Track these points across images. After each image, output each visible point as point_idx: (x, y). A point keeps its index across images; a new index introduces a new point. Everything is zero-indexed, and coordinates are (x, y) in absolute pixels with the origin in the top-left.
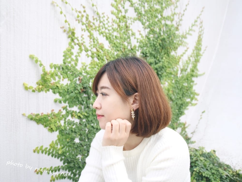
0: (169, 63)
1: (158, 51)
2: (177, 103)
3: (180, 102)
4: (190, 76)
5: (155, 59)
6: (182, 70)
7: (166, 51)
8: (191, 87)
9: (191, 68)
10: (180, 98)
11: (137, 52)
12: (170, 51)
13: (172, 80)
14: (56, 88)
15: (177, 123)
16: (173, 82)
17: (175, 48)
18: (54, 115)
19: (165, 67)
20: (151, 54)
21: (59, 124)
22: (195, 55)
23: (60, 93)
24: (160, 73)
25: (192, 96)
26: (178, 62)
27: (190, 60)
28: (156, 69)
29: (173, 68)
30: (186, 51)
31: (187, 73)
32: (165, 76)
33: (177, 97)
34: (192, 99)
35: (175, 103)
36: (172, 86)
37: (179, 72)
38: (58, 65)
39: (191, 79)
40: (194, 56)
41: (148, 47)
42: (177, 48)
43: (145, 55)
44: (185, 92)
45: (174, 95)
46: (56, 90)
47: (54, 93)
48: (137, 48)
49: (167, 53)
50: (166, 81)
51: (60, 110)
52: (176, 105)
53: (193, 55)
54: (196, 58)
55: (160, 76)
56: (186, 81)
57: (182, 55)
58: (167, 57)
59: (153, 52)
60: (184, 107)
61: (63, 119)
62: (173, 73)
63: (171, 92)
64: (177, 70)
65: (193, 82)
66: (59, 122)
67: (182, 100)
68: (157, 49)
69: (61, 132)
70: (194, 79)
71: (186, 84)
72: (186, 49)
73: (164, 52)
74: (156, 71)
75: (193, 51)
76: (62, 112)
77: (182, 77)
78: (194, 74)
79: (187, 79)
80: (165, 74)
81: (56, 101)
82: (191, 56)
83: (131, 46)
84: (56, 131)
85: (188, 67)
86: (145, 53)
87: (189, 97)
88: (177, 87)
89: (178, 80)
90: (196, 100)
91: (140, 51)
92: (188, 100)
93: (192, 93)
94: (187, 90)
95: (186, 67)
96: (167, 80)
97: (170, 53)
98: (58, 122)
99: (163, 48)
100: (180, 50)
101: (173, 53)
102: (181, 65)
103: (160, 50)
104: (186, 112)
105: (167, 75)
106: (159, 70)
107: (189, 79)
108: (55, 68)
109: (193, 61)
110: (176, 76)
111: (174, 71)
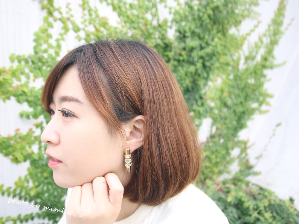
0: (225, 47)
1: (206, 26)
2: (234, 112)
3: (240, 109)
4: (259, 67)
5: (201, 42)
6: (247, 59)
7: (221, 27)
8: (261, 85)
9: (263, 54)
10: (241, 103)
11: (169, 30)
12: (228, 27)
13: (229, 75)
14: (21, 95)
15: (234, 141)
16: (231, 77)
17: (236, 21)
18: (20, 138)
19: (219, 54)
20: (193, 33)
21: (29, 151)
22: (272, 32)
23: (29, 102)
24: (208, 64)
25: (261, 99)
26: (242, 45)
27: (261, 41)
28: (202, 57)
29: (231, 56)
30: (256, 26)
31: (255, 62)
32: (218, 68)
33: (235, 101)
34: (261, 104)
35: (232, 110)
36: (229, 85)
37: (242, 61)
38: (24, 56)
39: (262, 72)
40: (269, 35)
41: (188, 21)
42: (240, 22)
43: (182, 36)
44: (249, 94)
45: (231, 98)
46: (22, 98)
47: (19, 101)
48: (169, 24)
49: (223, 32)
50: (218, 75)
51: (31, 130)
52: (233, 114)
53: (267, 34)
54: (273, 38)
55: (208, 69)
56: (254, 75)
57: (248, 34)
58: (222, 37)
59: (198, 31)
60: (246, 117)
61: (37, 143)
62: (232, 63)
63: (225, 94)
64: (239, 59)
65: (264, 76)
66: (30, 147)
67: (243, 106)
68: (204, 24)
69: (34, 163)
70: (266, 72)
71: (252, 81)
72: (255, 22)
73: (217, 29)
74: (201, 61)
75: (269, 26)
76: (34, 132)
77: (247, 69)
78: (268, 64)
79: (255, 73)
80: (217, 65)
81: (21, 115)
82: (265, 35)
83: (158, 20)
84: (25, 160)
85: (257, 53)
86: (182, 31)
87: (257, 100)
88: (238, 86)
89: (239, 74)
90: (268, 104)
91: (174, 28)
92: (255, 105)
93: (261, 94)
94: (254, 90)
95: (254, 54)
96: (221, 74)
97: (227, 30)
98: (27, 148)
99: (215, 23)
100: (246, 26)
101: (232, 31)
102: (245, 50)
103: (209, 26)
104: (249, 123)
105: (221, 67)
106: (207, 58)
107: (258, 72)
108: (19, 61)
109: (267, 44)
110: (236, 67)
111: (233, 60)
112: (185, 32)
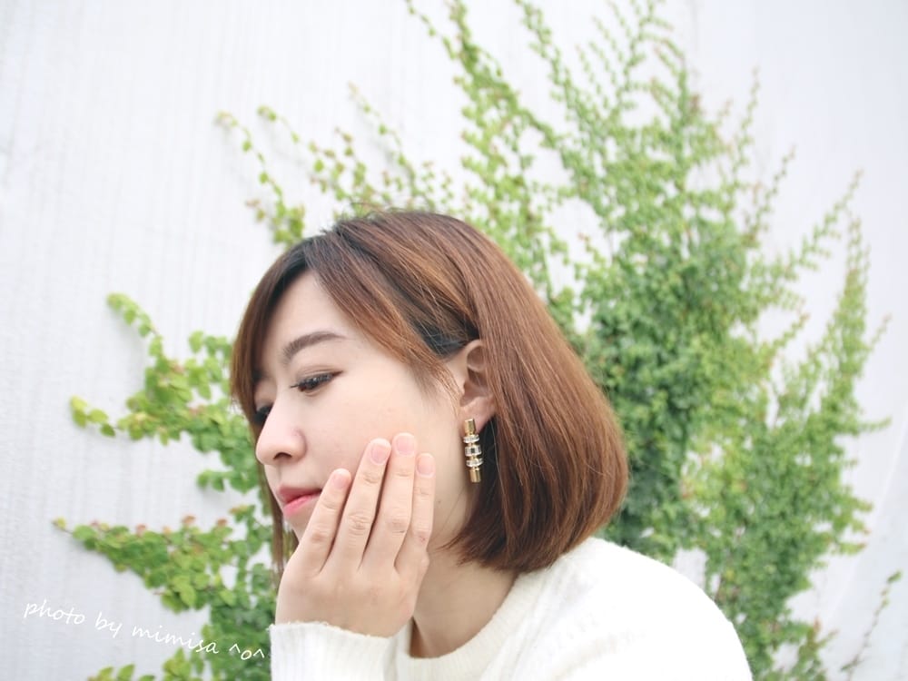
0: (723, 367)
1: (669, 315)
2: (767, 537)
3: (781, 532)
4: (821, 426)
5: (658, 349)
6: (784, 402)
7: (706, 319)
8: (832, 473)
9: (826, 394)
10: (783, 515)
11: (576, 315)
12: (726, 320)
13: (742, 438)
14: (206, 430)
15: (774, 621)
16: (748, 444)
17: (744, 310)
18: (192, 540)
19: (707, 381)
20: (637, 326)
21: (213, 581)
22: (840, 345)
23: (223, 450)
24: (682, 403)
25: (837, 510)
26: (766, 367)
27: (818, 365)
28: (663, 386)
29: (742, 391)
30: (797, 327)
31: (807, 414)
32: (709, 419)
33: (766, 510)
34: (840, 525)
35: (760, 533)
36: (743, 464)
37: (772, 408)
38: (224, 339)
39: (829, 440)
40: (834, 348)
41: (623, 299)
42: (755, 313)
43: (611, 331)
44: (802, 493)
45: (753, 500)
46: (208, 439)
47: (200, 447)
48: (576, 302)
49: (713, 329)
50: (711, 438)
51: (222, 522)
52: (764, 545)
53: (829, 346)
54: (845, 359)
55: (683, 417)
56: (808, 445)
57: (781, 343)
58: (712, 343)
59: (648, 321)
60: (802, 557)
61: (235, 560)
62: (745, 410)
63: (736, 488)
64: (764, 401)
65: (839, 452)
66: (215, 570)
67: (791, 525)
68: (664, 307)
69: (222, 612)
70: (841, 441)
71: (805, 460)
72: (795, 318)
73: (697, 321)
74: (663, 394)
75: (831, 330)
76: (230, 530)
77: (788, 429)
78: (841, 420)
79: (811, 439)
80: (706, 409)
81: (203, 482)
82: (823, 349)
83: (549, 291)
84: (199, 606)
85: (809, 389)
86: (609, 319)
87: (826, 512)
88: (768, 467)
89: (768, 439)
90: (860, 528)
91: (590, 312)
92: (823, 527)
93: (836, 499)
94: (815, 484)
95: (802, 392)
96: (719, 436)
97: (725, 329)
98: (208, 571)
99: (689, 307)
100: (769, 325)
101: (737, 331)
102: (777, 380)
103: (676, 313)
104: (813, 576)
105: (718, 416)
106: (677, 389)
107: (819, 438)
108: (212, 351)
109: (831, 370)
110: (757, 420)
111: (748, 402)
112: (617, 322)
